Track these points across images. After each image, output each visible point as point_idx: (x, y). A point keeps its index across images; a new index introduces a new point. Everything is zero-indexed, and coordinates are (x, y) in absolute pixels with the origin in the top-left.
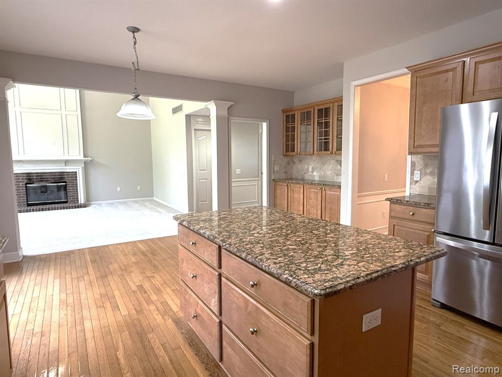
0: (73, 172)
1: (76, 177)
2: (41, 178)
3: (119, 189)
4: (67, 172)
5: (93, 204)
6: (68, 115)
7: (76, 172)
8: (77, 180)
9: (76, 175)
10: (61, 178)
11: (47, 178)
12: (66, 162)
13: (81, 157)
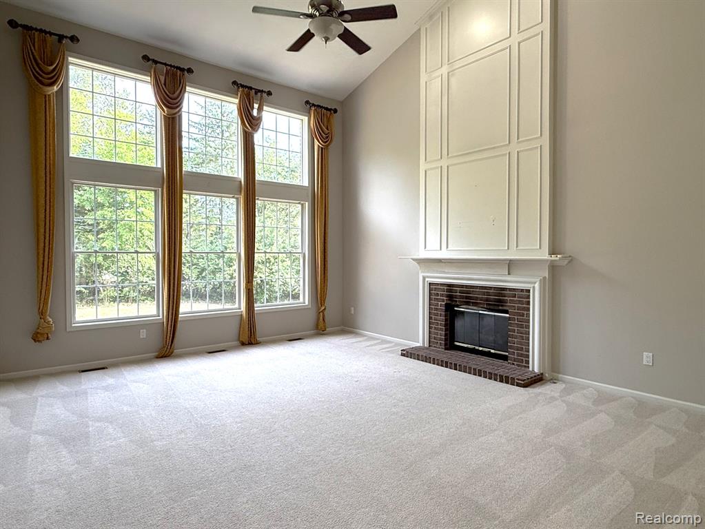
0: (522, 290)
1: (528, 303)
2: (467, 297)
3: (647, 358)
4: (510, 290)
5: (564, 382)
6: (522, 151)
7: (529, 291)
8: (528, 309)
9: (528, 297)
10: (500, 301)
11: (477, 299)
12: (511, 265)
13: (544, 255)
